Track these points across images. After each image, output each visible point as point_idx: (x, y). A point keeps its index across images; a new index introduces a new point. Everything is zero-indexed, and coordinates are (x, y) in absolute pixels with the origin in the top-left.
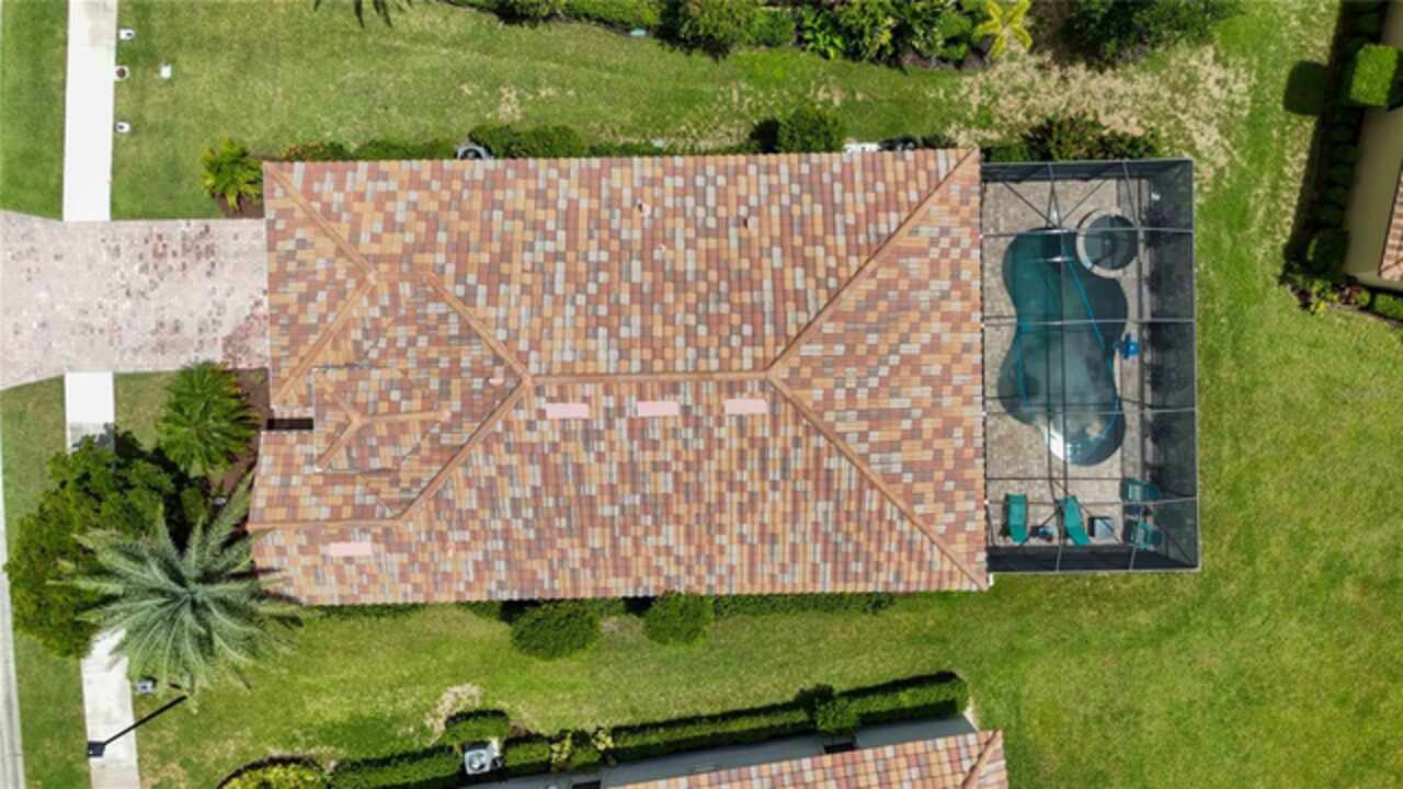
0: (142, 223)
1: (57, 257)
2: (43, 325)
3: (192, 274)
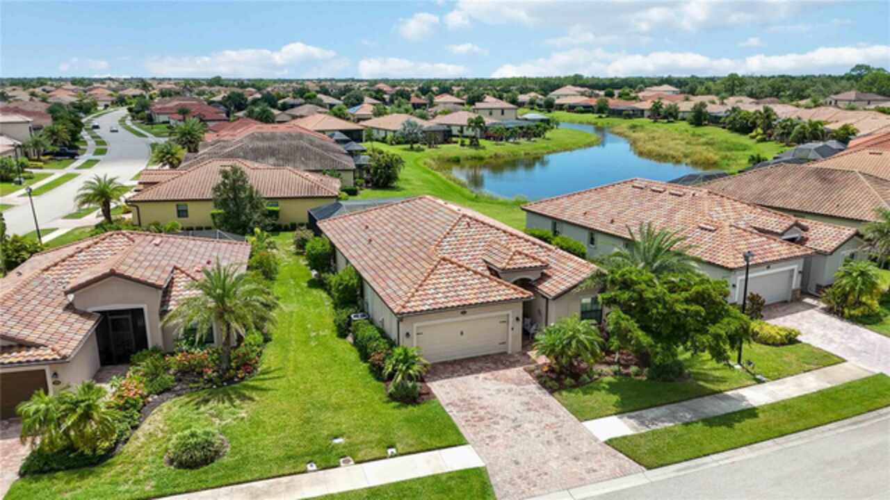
0: (462, 430)
1: (517, 463)
2: (576, 459)
3: (486, 404)
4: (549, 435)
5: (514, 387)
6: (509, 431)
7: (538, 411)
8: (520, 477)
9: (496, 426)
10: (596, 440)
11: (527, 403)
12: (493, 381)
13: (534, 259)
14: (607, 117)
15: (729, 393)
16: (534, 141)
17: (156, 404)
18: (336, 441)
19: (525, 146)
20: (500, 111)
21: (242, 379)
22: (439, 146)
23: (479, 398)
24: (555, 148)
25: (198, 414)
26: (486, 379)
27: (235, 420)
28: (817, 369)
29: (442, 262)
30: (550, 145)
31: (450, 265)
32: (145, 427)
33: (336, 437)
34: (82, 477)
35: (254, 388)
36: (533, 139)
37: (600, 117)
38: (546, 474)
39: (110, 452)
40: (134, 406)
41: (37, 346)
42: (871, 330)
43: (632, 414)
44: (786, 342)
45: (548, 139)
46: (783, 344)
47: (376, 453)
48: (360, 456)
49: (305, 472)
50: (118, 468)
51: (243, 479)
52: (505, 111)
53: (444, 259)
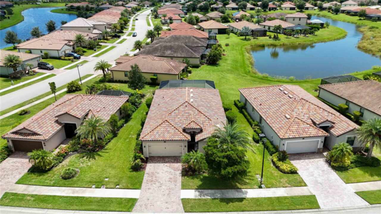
0: (143, 184)
1: (148, 200)
2: (167, 203)
3: (158, 176)
4: (167, 192)
5: (173, 171)
6: (156, 188)
7: (171, 182)
8: (145, 205)
9: (154, 185)
10: (179, 197)
11: (171, 178)
12: (168, 168)
13: (198, 124)
14: (364, 19)
15: (243, 190)
16: (308, 37)
17: (71, 155)
18: (106, 179)
19: (302, 39)
20: (299, 19)
21: (98, 151)
22: (258, 38)
23: (158, 173)
24: (316, 41)
25: (78, 161)
26: (166, 166)
27: (86, 165)
28: (289, 187)
29: (166, 122)
30: (314, 39)
31: (167, 123)
32: (64, 163)
33: (107, 178)
34: (40, 176)
35: (99, 155)
36: (307, 35)
37: (360, 19)
38: (153, 205)
39: (50, 170)
40: (62, 156)
41: (40, 135)
42: (337, 174)
43: (200, 190)
44: (290, 172)
45: (316, 35)
46: (288, 173)
47: (112, 186)
48: (108, 186)
49: (91, 188)
50: (49, 175)
51: (74, 186)
52: (301, 19)
53: (166, 121)
